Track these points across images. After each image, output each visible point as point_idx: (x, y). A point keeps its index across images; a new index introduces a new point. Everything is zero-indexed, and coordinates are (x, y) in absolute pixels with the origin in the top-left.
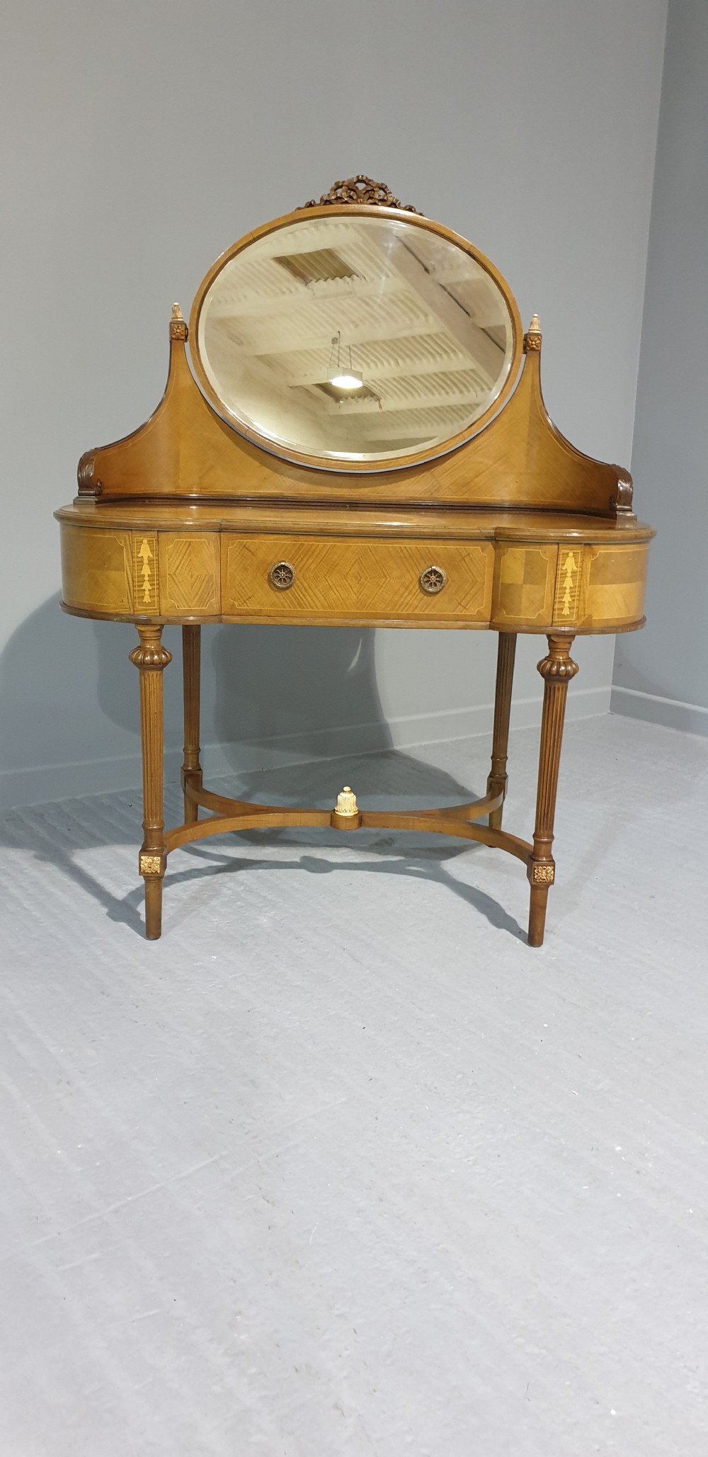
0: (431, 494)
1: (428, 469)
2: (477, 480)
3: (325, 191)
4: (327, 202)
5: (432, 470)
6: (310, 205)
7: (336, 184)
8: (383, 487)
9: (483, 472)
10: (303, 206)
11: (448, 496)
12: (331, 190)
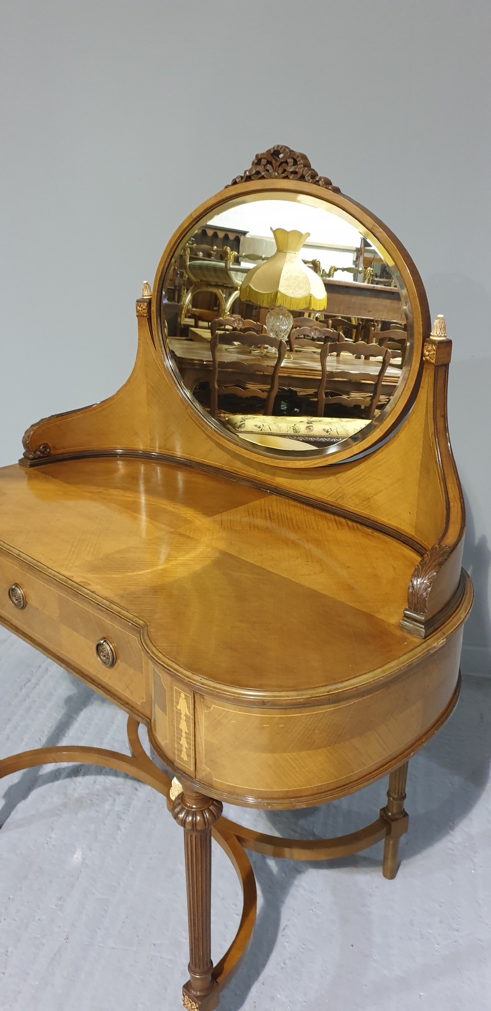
0: (336, 500)
1: (335, 474)
2: (376, 497)
3: (245, 165)
4: (248, 178)
5: (338, 476)
6: (235, 183)
7: (257, 156)
8: (297, 481)
9: (381, 491)
10: (230, 183)
11: (352, 505)
12: (253, 163)
